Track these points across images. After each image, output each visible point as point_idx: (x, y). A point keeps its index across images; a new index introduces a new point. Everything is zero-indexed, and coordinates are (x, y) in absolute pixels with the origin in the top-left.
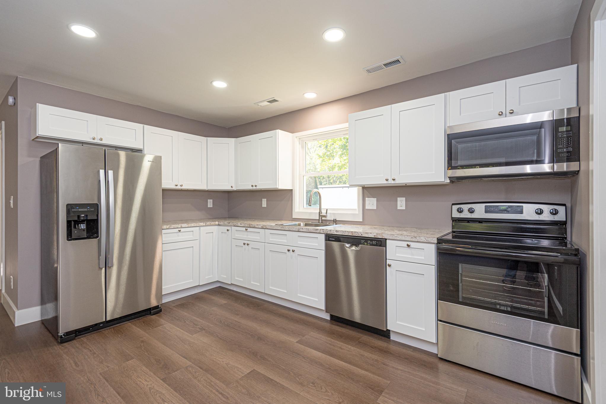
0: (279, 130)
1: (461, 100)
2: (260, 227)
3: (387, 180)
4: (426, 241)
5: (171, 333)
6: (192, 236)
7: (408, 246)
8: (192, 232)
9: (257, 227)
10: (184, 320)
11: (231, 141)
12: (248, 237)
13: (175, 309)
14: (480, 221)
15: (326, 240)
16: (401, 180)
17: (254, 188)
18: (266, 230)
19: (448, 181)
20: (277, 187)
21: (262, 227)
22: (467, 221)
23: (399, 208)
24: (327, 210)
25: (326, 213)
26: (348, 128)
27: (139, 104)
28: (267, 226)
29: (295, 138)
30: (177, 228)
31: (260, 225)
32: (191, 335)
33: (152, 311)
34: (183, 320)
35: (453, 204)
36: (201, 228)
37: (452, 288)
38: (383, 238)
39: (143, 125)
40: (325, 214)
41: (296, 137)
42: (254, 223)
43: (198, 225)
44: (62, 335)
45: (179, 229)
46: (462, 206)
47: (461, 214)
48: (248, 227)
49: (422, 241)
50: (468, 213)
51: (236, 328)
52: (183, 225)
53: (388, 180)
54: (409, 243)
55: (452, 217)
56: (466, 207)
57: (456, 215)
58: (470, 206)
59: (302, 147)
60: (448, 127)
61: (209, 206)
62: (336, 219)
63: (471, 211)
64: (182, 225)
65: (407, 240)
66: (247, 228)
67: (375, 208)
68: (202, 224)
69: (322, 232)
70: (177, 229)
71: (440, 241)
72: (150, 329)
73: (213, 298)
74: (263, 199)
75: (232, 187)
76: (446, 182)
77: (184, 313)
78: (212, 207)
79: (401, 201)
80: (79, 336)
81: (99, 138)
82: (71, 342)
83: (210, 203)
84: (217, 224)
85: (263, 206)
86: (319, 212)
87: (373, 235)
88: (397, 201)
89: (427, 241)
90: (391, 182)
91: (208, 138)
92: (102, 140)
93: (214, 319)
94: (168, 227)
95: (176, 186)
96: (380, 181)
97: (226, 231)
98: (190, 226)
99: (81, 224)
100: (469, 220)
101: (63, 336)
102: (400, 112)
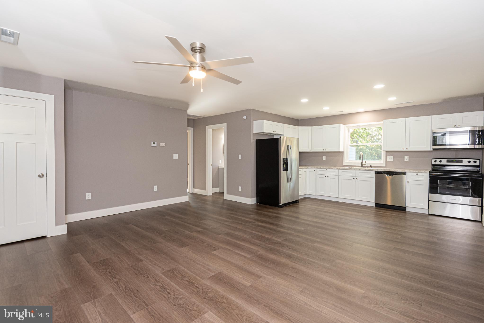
15: (375, 173)
63: (441, 161)
74: (323, 156)
85: (323, 159)
86: (362, 163)
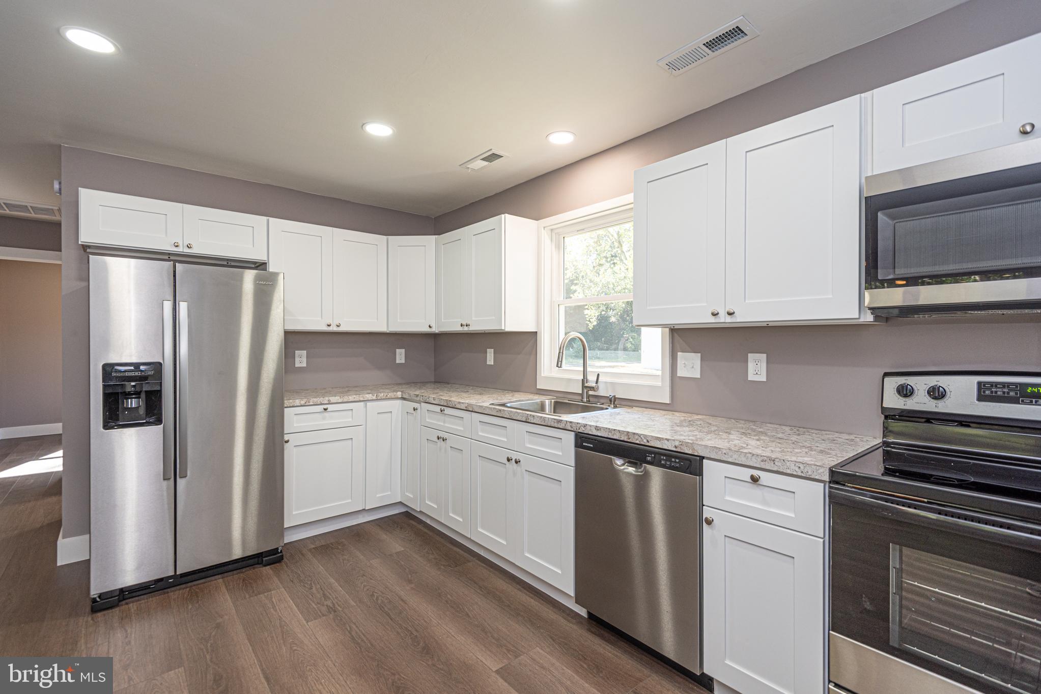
0: (506, 214)
1: (907, 106)
2: (463, 407)
3: (715, 314)
4: (800, 474)
5: (274, 613)
6: (351, 420)
7: (755, 480)
8: (350, 412)
9: (458, 406)
10: (311, 584)
11: (430, 241)
12: (446, 425)
13: (309, 555)
14: (964, 421)
16: (747, 315)
17: (466, 329)
18: (472, 413)
19: (869, 318)
20: (503, 328)
21: (466, 407)
22: (924, 420)
23: (751, 377)
24: (598, 375)
25: (597, 382)
26: (632, 206)
27: (268, 182)
28: (474, 407)
29: (543, 229)
30: (322, 404)
31: (463, 403)
32: (305, 622)
33: (264, 559)
34: (309, 583)
35: (886, 374)
36: (369, 404)
37: (868, 605)
38: (696, 454)
39: (268, 218)
40: (594, 385)
41: (544, 227)
42: (455, 397)
43: (362, 399)
44: (95, 598)
45: (325, 407)
46: (911, 381)
47: (907, 399)
48: (445, 406)
49: (788, 471)
50: (927, 399)
51: (393, 616)
52: (333, 399)
53: (718, 314)
54: (756, 473)
55: (883, 408)
56: (921, 384)
57: (893, 401)
58: (933, 381)
59: (558, 247)
60: (867, 178)
61: (398, 361)
62: (614, 396)
64: (330, 398)
65: (751, 464)
66: (445, 408)
67: (699, 376)
68: (369, 396)
69: (570, 428)
70: (321, 406)
71: (837, 477)
72: (245, 598)
73: (384, 536)
75: (430, 327)
76: (862, 320)
77: (319, 567)
78: (404, 362)
79: (757, 362)
80: (130, 598)
81: (186, 243)
82: (111, 611)
83: (400, 356)
84: (400, 397)
87: (674, 445)
88: (746, 361)
89: (802, 472)
90: (724, 319)
91: (390, 237)
92: (191, 247)
93: (365, 586)
94: (303, 402)
95: (329, 326)
96: (701, 317)
97: (412, 411)
98: (345, 400)
99: (132, 398)
100: (929, 418)
101: (98, 599)
102: (748, 153)
